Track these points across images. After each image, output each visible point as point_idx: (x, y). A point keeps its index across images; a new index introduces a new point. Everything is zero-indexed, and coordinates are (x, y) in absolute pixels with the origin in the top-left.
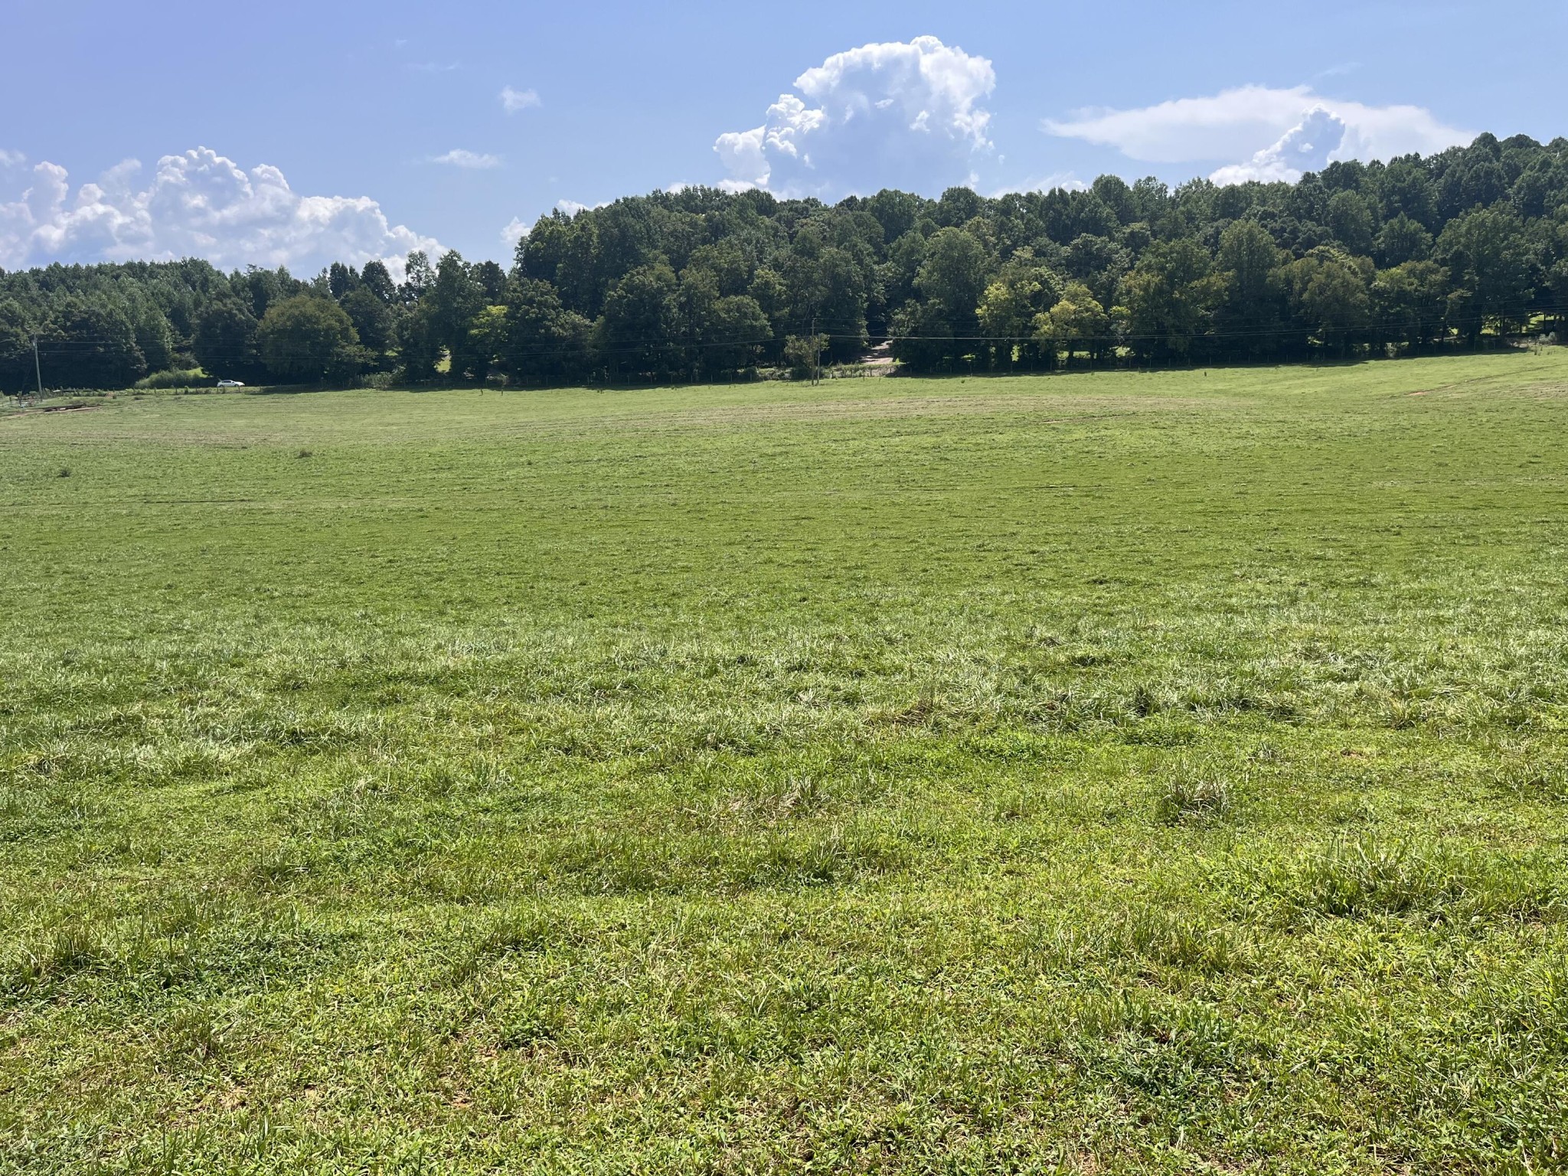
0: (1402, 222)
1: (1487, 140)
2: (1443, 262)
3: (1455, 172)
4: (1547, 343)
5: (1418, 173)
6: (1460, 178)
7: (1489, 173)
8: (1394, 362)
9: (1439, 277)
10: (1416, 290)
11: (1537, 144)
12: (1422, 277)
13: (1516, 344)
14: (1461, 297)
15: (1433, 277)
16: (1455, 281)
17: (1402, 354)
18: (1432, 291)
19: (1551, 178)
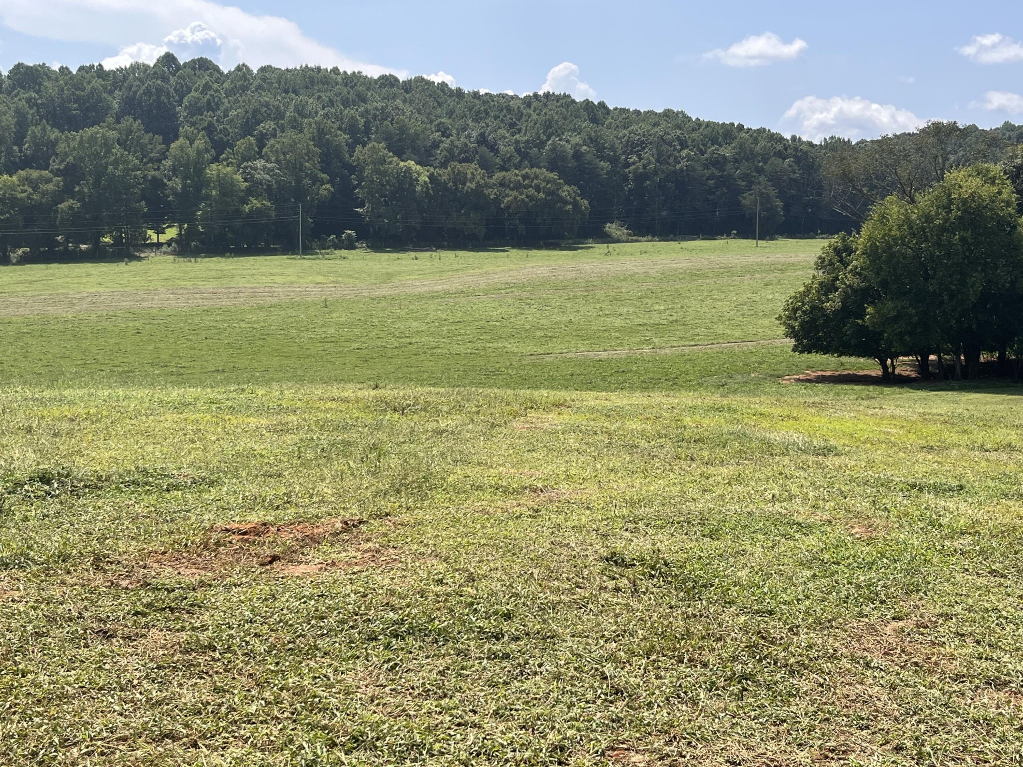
0: (44, 130)
1: (169, 59)
2: (57, 173)
3: (131, 86)
4: (168, 254)
5: (97, 83)
6: (135, 93)
7: (160, 90)
8: (18, 267)
9: (50, 187)
10: (28, 198)
11: (217, 69)
12: (34, 184)
13: (137, 254)
14: (71, 208)
15: (44, 187)
16: (67, 192)
17: (24, 260)
18: (44, 201)
19: (209, 100)
